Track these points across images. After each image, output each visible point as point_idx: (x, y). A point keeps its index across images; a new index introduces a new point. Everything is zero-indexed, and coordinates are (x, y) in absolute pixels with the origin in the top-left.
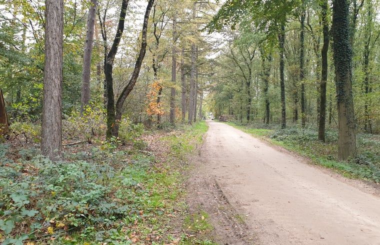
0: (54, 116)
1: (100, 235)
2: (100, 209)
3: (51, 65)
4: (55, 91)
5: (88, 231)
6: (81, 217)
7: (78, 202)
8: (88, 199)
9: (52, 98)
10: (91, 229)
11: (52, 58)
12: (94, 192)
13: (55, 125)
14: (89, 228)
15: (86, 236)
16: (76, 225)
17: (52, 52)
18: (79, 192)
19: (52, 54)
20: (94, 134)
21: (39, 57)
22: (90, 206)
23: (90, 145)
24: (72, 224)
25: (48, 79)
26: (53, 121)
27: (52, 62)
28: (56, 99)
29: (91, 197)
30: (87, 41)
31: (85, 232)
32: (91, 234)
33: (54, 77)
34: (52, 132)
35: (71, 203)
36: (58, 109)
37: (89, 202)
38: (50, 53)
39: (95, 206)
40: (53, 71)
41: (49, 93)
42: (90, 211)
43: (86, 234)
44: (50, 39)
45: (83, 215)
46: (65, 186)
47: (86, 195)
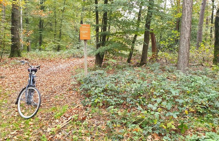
0: (185, 49)
1: (216, 121)
2: (216, 105)
3: (186, 19)
4: (187, 34)
5: (208, 117)
6: (204, 108)
7: (202, 99)
8: (208, 98)
9: (185, 38)
10: (210, 116)
11: (186, 15)
12: (212, 95)
13: (186, 54)
14: (209, 115)
15: (207, 119)
16: (201, 112)
17: (186, 12)
18: (203, 93)
19: (186, 13)
20: (204, 60)
21: (176, 15)
22: (210, 102)
23: (202, 66)
24: (199, 111)
25: (183, 27)
26: (185, 51)
27: (186, 17)
28: (187, 39)
29: (211, 97)
30: (202, 4)
31: (207, 117)
32: (210, 119)
33: (186, 26)
34: (184, 58)
35: (198, 99)
36: (188, 45)
37: (209, 100)
38: (185, 12)
39: (212, 103)
40: (187, 23)
41: (183, 35)
42: (210, 106)
43: (207, 118)
44: (186, 4)
45: (205, 107)
46: (195, 89)
47: (207, 96)
